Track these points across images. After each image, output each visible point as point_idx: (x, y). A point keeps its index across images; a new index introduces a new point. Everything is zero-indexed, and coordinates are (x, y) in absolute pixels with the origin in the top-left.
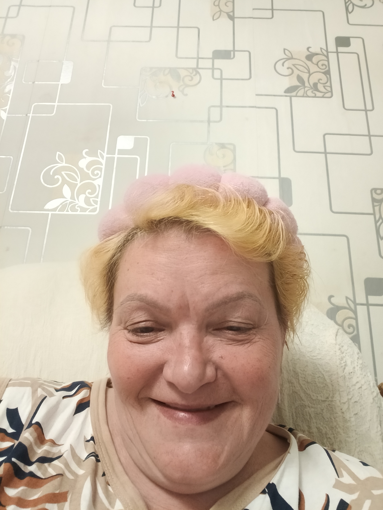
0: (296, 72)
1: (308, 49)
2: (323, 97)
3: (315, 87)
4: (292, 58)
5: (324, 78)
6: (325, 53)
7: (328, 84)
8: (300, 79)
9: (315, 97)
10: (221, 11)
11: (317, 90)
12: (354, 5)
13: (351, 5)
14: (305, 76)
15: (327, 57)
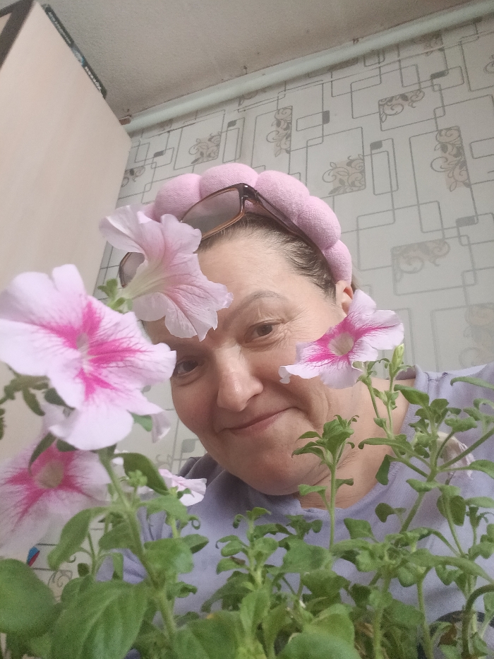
0: (339, 177)
1: (348, 158)
2: (359, 190)
3: (353, 184)
4: (336, 168)
5: (359, 175)
6: (362, 157)
7: (363, 179)
8: (341, 181)
9: (352, 191)
10: (281, 149)
11: (355, 186)
12: (387, 115)
13: (385, 116)
14: (345, 178)
15: (363, 160)
